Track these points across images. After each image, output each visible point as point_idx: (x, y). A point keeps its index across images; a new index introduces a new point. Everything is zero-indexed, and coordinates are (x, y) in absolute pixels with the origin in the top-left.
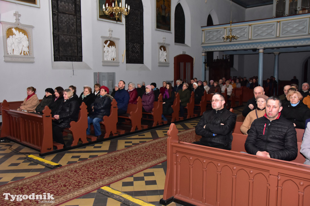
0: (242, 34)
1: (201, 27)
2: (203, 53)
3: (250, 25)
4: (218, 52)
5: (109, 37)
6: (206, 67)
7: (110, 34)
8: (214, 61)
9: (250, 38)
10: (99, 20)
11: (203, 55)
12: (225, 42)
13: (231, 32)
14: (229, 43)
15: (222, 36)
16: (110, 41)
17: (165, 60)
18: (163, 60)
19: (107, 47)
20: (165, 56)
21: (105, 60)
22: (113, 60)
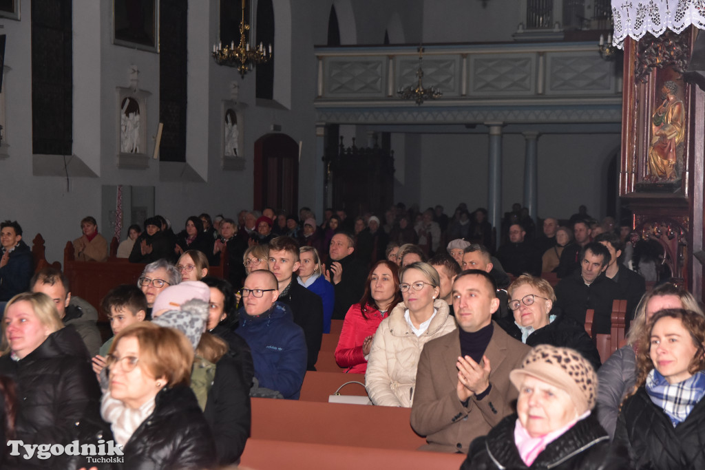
0: (442, 79)
1: (316, 46)
2: (319, 129)
3: (464, 56)
4: (354, 126)
5: (130, 89)
6: (329, 172)
7: (132, 80)
8: (346, 153)
9: (464, 93)
10: (115, 44)
11: (318, 133)
12: (389, 98)
13: (420, 77)
14: (403, 102)
15: (380, 79)
16: (130, 98)
17: (235, 149)
18: (230, 151)
19: (124, 116)
20: (236, 140)
21: (122, 151)
22: (134, 151)
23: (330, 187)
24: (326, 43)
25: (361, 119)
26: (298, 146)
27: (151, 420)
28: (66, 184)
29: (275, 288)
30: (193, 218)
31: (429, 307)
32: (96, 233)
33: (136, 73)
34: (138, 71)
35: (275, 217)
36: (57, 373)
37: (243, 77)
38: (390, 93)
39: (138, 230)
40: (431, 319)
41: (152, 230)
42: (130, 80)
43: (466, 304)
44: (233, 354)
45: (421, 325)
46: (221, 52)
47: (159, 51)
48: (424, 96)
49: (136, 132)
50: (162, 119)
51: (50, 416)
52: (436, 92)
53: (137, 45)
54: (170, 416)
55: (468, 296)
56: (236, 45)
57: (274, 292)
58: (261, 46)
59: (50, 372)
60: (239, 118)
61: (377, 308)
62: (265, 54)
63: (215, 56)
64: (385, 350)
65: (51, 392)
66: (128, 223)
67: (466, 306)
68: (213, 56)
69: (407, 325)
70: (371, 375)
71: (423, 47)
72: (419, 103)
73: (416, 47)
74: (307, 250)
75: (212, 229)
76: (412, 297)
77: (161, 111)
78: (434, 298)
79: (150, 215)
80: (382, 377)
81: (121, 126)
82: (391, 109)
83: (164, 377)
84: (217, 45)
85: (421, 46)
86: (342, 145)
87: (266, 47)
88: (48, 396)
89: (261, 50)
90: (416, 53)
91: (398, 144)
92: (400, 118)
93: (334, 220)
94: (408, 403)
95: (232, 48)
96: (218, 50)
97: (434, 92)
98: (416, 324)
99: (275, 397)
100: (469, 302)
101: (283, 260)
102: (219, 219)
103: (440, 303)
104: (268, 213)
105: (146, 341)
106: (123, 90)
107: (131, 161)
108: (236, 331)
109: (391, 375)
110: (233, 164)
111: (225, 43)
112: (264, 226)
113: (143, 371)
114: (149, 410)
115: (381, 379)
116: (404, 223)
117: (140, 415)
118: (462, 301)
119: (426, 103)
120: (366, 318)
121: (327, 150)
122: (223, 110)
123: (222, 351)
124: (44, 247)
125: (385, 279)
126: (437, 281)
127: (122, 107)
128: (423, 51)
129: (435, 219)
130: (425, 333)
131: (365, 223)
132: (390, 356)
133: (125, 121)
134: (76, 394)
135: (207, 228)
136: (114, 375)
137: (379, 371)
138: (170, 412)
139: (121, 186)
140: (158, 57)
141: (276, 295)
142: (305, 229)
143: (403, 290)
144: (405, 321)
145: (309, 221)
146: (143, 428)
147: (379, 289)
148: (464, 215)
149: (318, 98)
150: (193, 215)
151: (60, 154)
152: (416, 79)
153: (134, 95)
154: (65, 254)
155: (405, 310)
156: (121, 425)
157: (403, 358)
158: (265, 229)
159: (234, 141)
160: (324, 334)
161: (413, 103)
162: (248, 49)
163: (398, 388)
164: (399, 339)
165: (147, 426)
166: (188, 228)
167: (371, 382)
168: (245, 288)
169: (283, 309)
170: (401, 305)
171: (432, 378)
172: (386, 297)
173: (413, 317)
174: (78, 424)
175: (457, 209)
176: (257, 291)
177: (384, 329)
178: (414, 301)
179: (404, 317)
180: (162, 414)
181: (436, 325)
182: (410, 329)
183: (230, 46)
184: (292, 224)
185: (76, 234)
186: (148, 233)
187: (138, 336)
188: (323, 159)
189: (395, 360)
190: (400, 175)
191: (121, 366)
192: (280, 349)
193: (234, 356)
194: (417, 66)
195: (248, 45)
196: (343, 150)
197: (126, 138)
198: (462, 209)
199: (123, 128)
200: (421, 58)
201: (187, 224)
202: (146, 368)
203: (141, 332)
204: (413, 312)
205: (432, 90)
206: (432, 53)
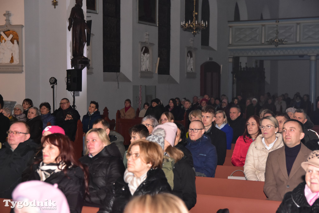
0: (287, 35)
1: (229, 21)
2: (230, 59)
3: (298, 24)
4: (246, 57)
5: (145, 42)
6: (235, 79)
7: (146, 39)
8: (242, 70)
9: (298, 41)
10: (138, 23)
11: (230, 61)
12: (262, 44)
13: (277, 34)
14: (269, 46)
15: (258, 36)
16: (145, 47)
17: (192, 69)
18: (189, 70)
19: (142, 55)
20: (192, 65)
21: (142, 70)
22: (147, 70)
23: (235, 85)
24: (233, 20)
25: (250, 54)
26: (220, 67)
27: (145, 183)
28: (117, 85)
29: (203, 128)
30: (172, 99)
31: (274, 137)
32: (130, 106)
33: (148, 36)
34: (149, 35)
35: (209, 99)
36: (108, 163)
37: (194, 36)
38: (263, 42)
39: (148, 105)
40: (274, 142)
41: (155, 104)
42: (145, 39)
43: (289, 134)
44: (185, 157)
45: (270, 145)
46: (185, 25)
47: (158, 25)
48: (279, 43)
49: (148, 62)
50: (159, 56)
51: (104, 182)
52: (284, 41)
53: (148, 23)
54: (153, 181)
55: (290, 130)
56: (191, 22)
57: (202, 130)
58: (203, 21)
59: (105, 163)
60: (194, 55)
61: (251, 137)
62: (204, 25)
63: (182, 27)
64: (253, 156)
65: (105, 172)
66: (144, 102)
67: (289, 135)
68: (181, 27)
69: (263, 144)
70: (246, 167)
71: (278, 20)
72: (276, 46)
73: (275, 20)
74: (220, 112)
75: (181, 105)
76: (265, 132)
77: (158, 52)
78: (276, 132)
79: (154, 98)
80: (251, 168)
81: (141, 59)
82: (263, 49)
83: (150, 163)
84: (183, 22)
85: (277, 20)
86: (241, 66)
87: (205, 22)
88: (103, 173)
89: (202, 23)
90: (275, 23)
91: (267, 65)
92: (268, 53)
93: (236, 100)
94: (263, 180)
95: (190, 23)
96: (183, 24)
97: (283, 41)
98: (267, 144)
99: (202, 176)
100: (290, 133)
101: (207, 117)
102: (183, 100)
103: (278, 135)
104: (206, 97)
105: (143, 147)
106: (142, 43)
107: (146, 75)
108: (186, 147)
109: (256, 167)
110: (191, 75)
111: (187, 21)
112: (204, 103)
113: (142, 160)
114: (144, 178)
115: (251, 169)
116: (270, 101)
117: (140, 180)
118: (287, 132)
119: (280, 46)
120: (246, 142)
121: (233, 69)
122: (186, 51)
123: (182, 156)
124: (108, 113)
125: (253, 125)
126: (277, 125)
127: (142, 51)
128: (278, 22)
129: (284, 100)
130: (271, 148)
131: (251, 101)
132: (255, 158)
133: (143, 57)
134: (115, 172)
135: (178, 104)
136: (129, 161)
137: (250, 166)
138: (153, 180)
139: (141, 86)
140: (157, 28)
141: (203, 131)
142: (223, 104)
143: (262, 129)
144: (262, 143)
145: (225, 101)
146: (142, 185)
147: (251, 129)
148: (298, 98)
149: (230, 45)
150: (172, 98)
151: (115, 72)
152: (275, 35)
153: (147, 46)
154: (117, 116)
155: (262, 138)
156: (132, 184)
157: (261, 160)
158: (205, 104)
159: (191, 65)
160: (227, 150)
161: (273, 46)
162: (196, 23)
163: (259, 173)
164: (259, 151)
165: (143, 185)
166: (170, 104)
167: (246, 170)
168: (190, 128)
169: (207, 138)
170: (261, 135)
171: (273, 169)
172: (254, 133)
173: (266, 141)
174: (114, 184)
175: (295, 95)
176: (196, 129)
177: (253, 146)
178: (266, 134)
179: (262, 141)
180: (150, 180)
181: (277, 145)
182: (265, 147)
183: (189, 22)
184: (218, 102)
185: (122, 107)
186: (153, 106)
187: (140, 145)
188: (232, 73)
189: (258, 160)
190: (268, 79)
191: (132, 157)
192: (205, 155)
193: (186, 158)
194: (276, 29)
195: (196, 22)
196: (241, 68)
197: (143, 64)
198: (297, 95)
199: (142, 60)
200: (277, 25)
201: (169, 102)
202: (143, 158)
203: (141, 143)
204: (266, 139)
205: (283, 40)
206: (282, 23)
